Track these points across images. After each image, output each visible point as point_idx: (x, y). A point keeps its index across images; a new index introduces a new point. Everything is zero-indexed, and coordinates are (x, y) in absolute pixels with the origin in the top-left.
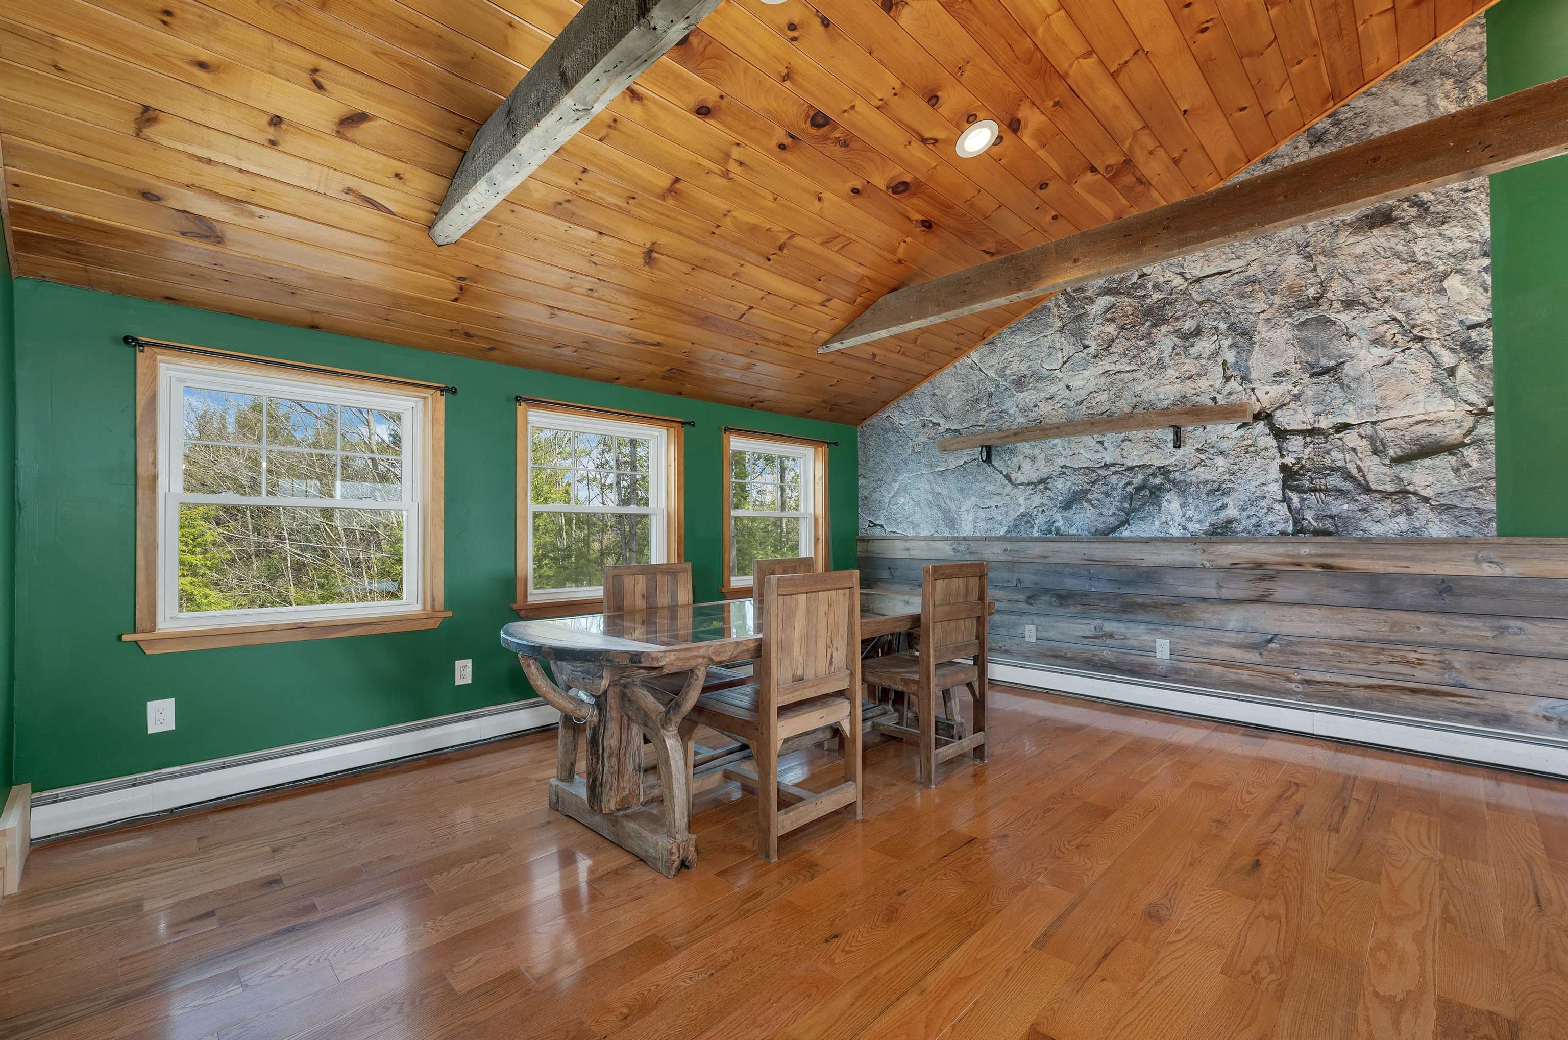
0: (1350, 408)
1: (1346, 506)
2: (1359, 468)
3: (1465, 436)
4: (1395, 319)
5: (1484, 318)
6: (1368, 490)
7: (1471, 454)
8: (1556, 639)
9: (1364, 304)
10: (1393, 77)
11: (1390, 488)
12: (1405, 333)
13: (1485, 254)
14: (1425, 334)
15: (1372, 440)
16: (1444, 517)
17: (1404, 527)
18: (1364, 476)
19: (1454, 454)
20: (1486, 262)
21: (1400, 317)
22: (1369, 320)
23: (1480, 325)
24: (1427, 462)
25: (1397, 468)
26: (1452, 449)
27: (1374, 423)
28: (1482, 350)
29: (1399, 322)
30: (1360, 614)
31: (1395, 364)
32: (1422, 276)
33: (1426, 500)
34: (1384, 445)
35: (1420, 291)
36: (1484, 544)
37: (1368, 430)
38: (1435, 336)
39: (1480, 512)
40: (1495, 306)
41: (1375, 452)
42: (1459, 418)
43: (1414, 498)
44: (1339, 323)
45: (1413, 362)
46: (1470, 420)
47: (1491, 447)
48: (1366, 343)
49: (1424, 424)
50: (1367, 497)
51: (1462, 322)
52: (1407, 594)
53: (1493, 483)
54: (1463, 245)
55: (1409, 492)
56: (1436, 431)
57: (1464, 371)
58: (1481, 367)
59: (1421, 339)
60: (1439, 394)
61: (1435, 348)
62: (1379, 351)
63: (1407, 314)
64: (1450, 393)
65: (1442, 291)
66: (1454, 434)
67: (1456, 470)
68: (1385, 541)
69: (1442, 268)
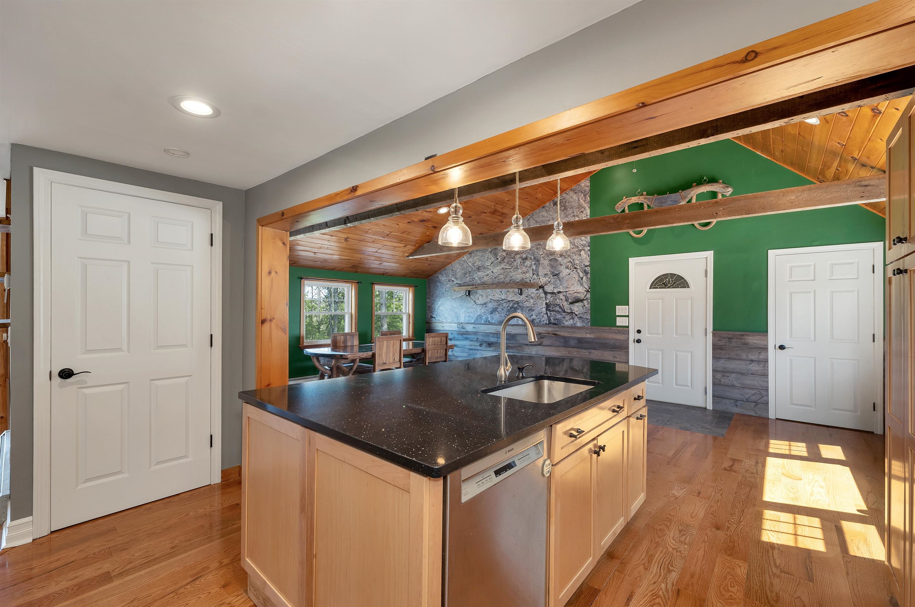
0: (561, 287)
1: (560, 316)
2: (563, 305)
3: (585, 297)
4: (571, 261)
5: (588, 264)
6: (565, 312)
7: (585, 302)
8: (600, 355)
9: (564, 256)
10: (571, 190)
11: (569, 311)
12: (573, 266)
13: (589, 246)
14: (577, 267)
15: (565, 296)
16: (580, 320)
17: (572, 323)
18: (564, 307)
19: (582, 302)
20: (589, 248)
21: (572, 261)
22: (565, 261)
23: (587, 266)
24: (577, 304)
25: (571, 306)
26: (582, 301)
27: (566, 292)
28: (588, 273)
29: (571, 262)
30: (562, 349)
31: (571, 275)
32: (576, 250)
33: (576, 315)
34: (568, 298)
35: (576, 254)
36: (587, 329)
37: (564, 294)
38: (579, 268)
39: (587, 319)
40: (591, 261)
41: (566, 301)
42: (583, 292)
43: (574, 315)
44: (559, 261)
45: (574, 274)
46: (586, 292)
47: (589, 301)
48: (565, 268)
49: (576, 293)
50: (564, 314)
51: (584, 264)
52: (572, 343)
53: (590, 311)
54: (585, 243)
55: (573, 313)
56: (579, 295)
57: (584, 278)
58: (588, 278)
59: (576, 268)
60: (579, 285)
61: (579, 271)
62: (567, 270)
63: (573, 260)
64: (582, 284)
65: (580, 255)
66: (582, 296)
67: (583, 307)
68: (568, 327)
69: (580, 248)
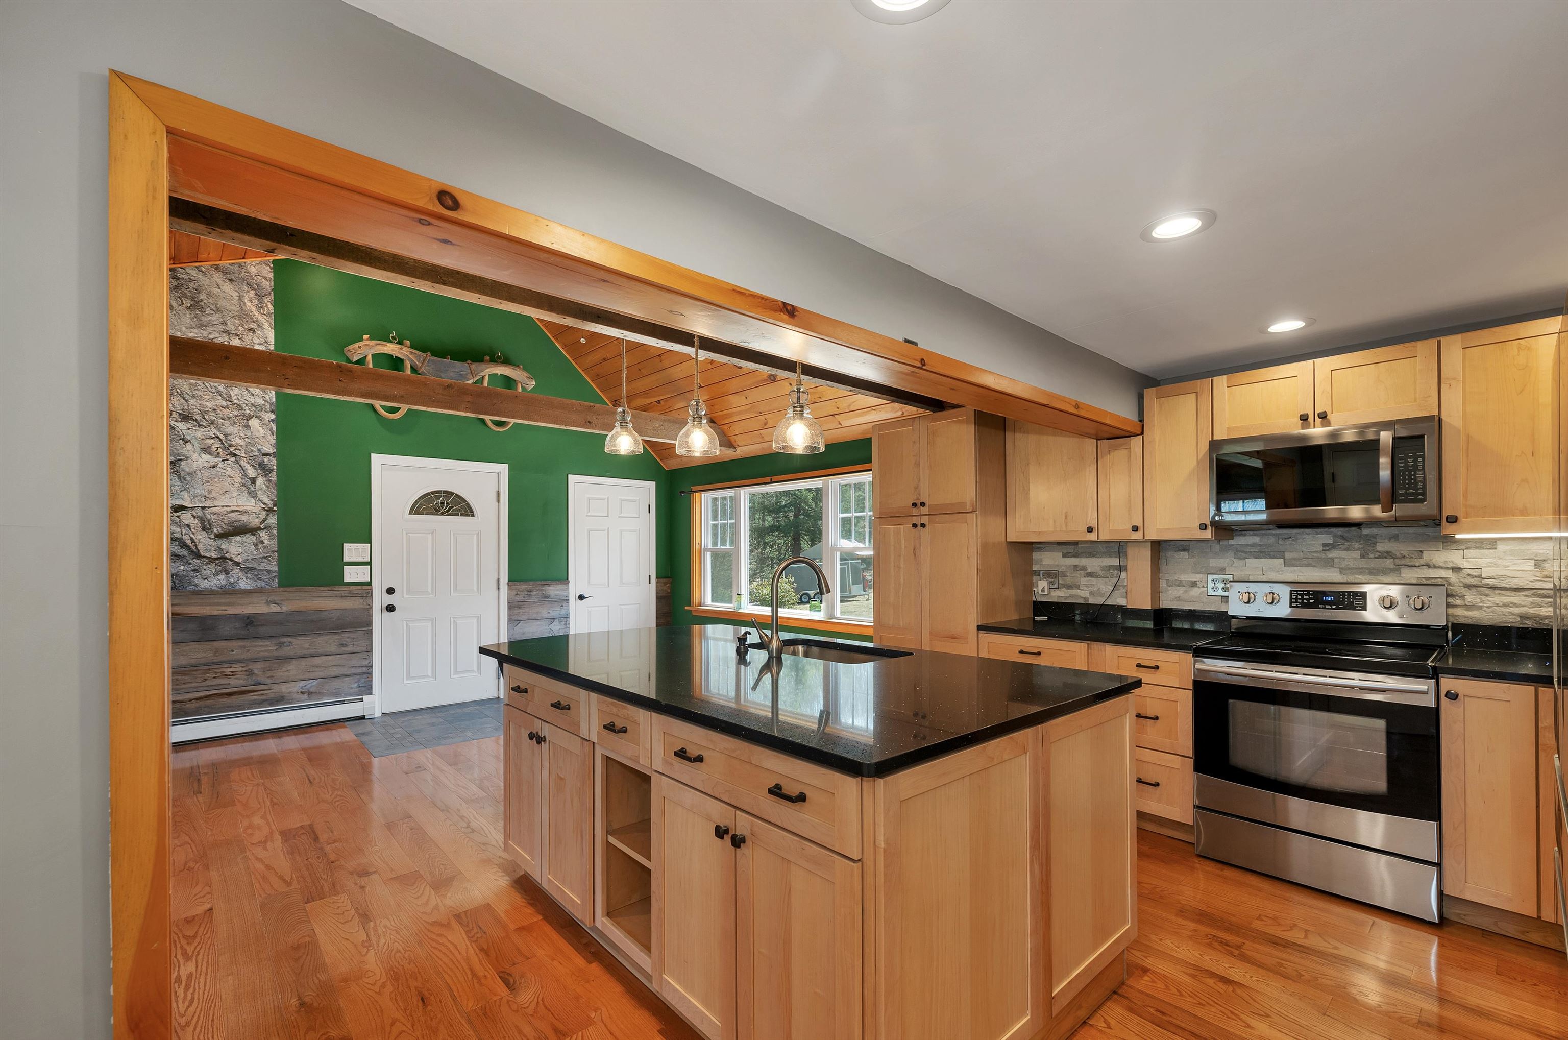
0: (185, 494)
1: (182, 568)
2: (192, 539)
3: (261, 523)
4: (218, 437)
5: (271, 451)
6: (198, 556)
7: (264, 535)
8: (307, 646)
9: (196, 420)
10: (217, 268)
11: (214, 555)
12: (224, 449)
13: (272, 411)
14: (237, 452)
15: (202, 520)
16: (249, 575)
17: (224, 583)
18: (196, 546)
19: (254, 535)
20: (273, 416)
21: (221, 436)
22: (200, 433)
23: (269, 455)
24: (239, 538)
25: (219, 542)
26: (253, 531)
27: (203, 508)
28: (270, 471)
29: (221, 440)
30: (193, 646)
31: (218, 469)
32: (236, 413)
33: (237, 564)
34: (210, 524)
35: (235, 423)
36: (273, 591)
37: (199, 512)
38: (244, 455)
39: (269, 572)
40: (279, 443)
41: (204, 529)
42: (257, 512)
43: (230, 563)
44: (177, 429)
45: (230, 469)
46: (264, 513)
47: (275, 532)
48: (198, 450)
49: (237, 513)
50: (198, 561)
51: (259, 450)
52: (226, 628)
53: (276, 554)
54: (261, 402)
55: (227, 558)
56: (244, 518)
57: (260, 481)
58: (270, 481)
59: (235, 455)
60: (245, 494)
61: (244, 463)
62: (206, 457)
63: (226, 435)
64: (253, 494)
65: (248, 427)
66: (255, 522)
67: (256, 545)
68: (211, 592)
69: (248, 412)
